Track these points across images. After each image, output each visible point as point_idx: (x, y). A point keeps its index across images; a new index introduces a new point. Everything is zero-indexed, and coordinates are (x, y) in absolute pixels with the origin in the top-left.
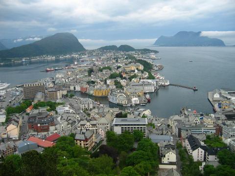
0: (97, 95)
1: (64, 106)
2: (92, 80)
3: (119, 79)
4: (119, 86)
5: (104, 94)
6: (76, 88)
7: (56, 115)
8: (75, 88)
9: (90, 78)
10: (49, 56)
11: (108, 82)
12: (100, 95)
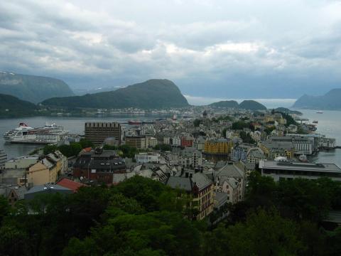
0: (210, 151)
1: (150, 154)
2: (201, 130)
3: (247, 131)
4: (248, 140)
5: (222, 151)
6: (174, 140)
7: (133, 163)
8: (171, 140)
9: (198, 129)
10: (136, 109)
11: (229, 134)
12: (215, 151)
